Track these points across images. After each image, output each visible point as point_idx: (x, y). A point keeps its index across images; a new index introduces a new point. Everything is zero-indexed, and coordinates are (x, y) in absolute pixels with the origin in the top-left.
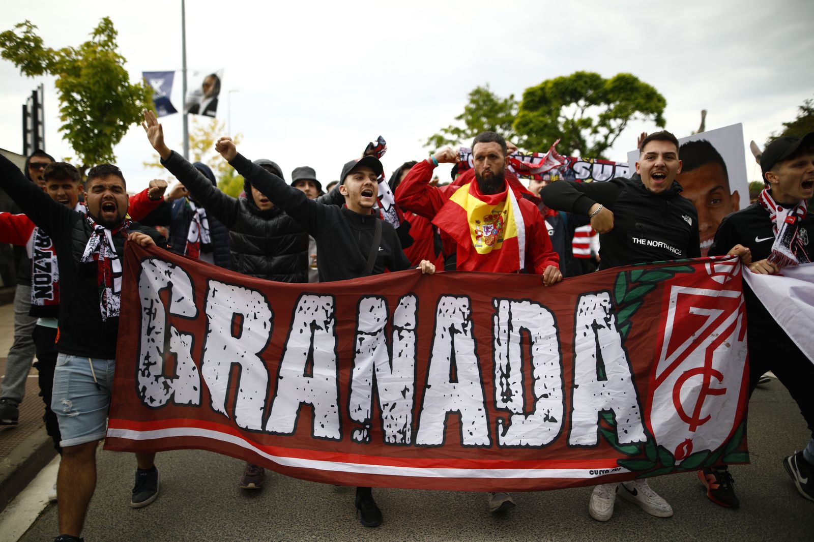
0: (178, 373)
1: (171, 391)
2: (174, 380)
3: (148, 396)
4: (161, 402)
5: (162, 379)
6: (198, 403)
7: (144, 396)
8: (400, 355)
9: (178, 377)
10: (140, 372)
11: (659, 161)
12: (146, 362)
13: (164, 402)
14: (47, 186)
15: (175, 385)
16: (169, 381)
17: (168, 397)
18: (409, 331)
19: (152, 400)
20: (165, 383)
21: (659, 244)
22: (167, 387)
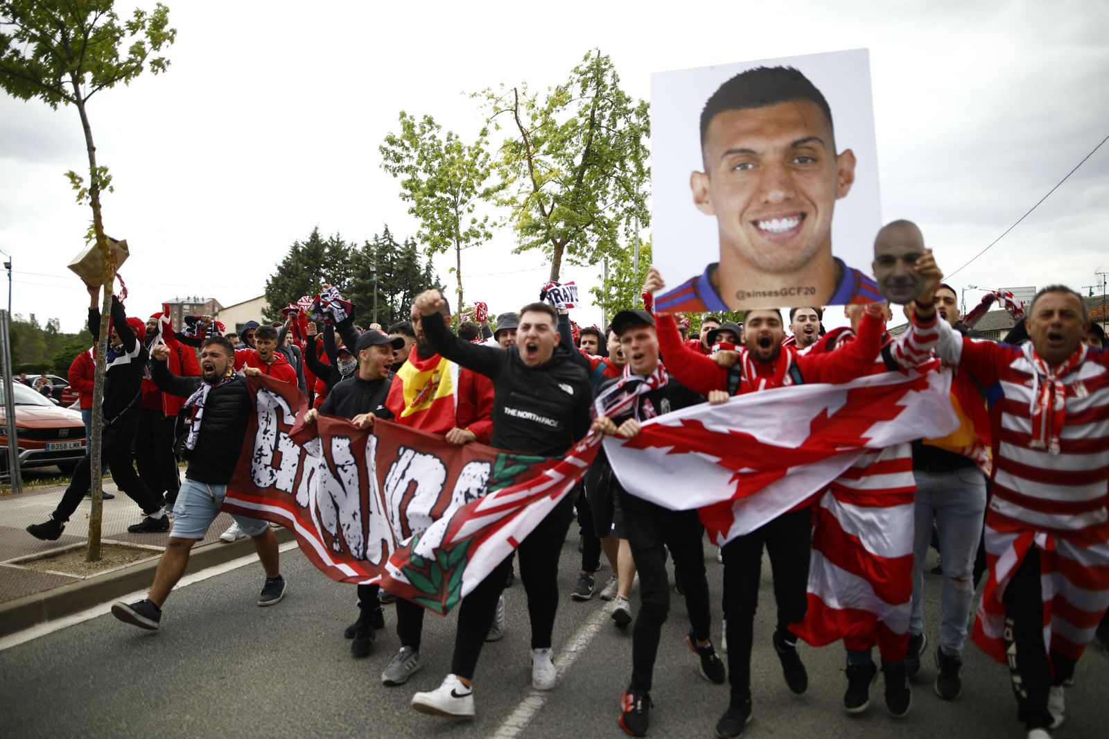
0: (281, 467)
1: (274, 479)
2: (278, 471)
3: (256, 478)
4: (265, 484)
5: (269, 468)
6: (291, 492)
7: (254, 477)
8: (349, 483)
9: (281, 470)
10: (253, 459)
11: (532, 331)
12: (259, 453)
13: (268, 485)
14: (256, 340)
15: (278, 475)
16: (274, 471)
17: (272, 482)
18: (351, 465)
19: (259, 481)
20: (271, 472)
21: (529, 415)
22: (272, 474)
